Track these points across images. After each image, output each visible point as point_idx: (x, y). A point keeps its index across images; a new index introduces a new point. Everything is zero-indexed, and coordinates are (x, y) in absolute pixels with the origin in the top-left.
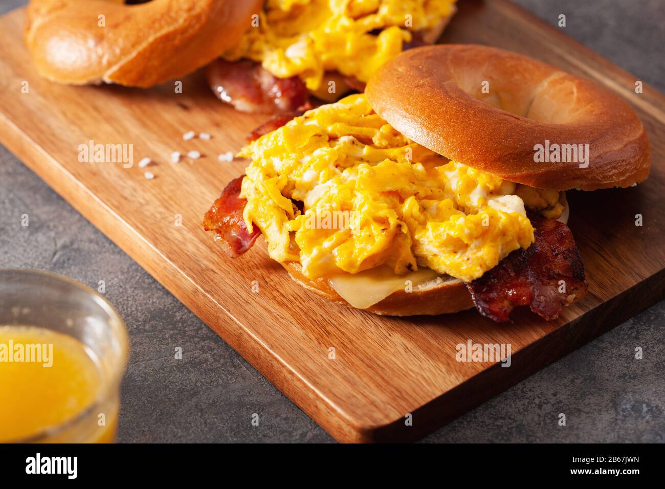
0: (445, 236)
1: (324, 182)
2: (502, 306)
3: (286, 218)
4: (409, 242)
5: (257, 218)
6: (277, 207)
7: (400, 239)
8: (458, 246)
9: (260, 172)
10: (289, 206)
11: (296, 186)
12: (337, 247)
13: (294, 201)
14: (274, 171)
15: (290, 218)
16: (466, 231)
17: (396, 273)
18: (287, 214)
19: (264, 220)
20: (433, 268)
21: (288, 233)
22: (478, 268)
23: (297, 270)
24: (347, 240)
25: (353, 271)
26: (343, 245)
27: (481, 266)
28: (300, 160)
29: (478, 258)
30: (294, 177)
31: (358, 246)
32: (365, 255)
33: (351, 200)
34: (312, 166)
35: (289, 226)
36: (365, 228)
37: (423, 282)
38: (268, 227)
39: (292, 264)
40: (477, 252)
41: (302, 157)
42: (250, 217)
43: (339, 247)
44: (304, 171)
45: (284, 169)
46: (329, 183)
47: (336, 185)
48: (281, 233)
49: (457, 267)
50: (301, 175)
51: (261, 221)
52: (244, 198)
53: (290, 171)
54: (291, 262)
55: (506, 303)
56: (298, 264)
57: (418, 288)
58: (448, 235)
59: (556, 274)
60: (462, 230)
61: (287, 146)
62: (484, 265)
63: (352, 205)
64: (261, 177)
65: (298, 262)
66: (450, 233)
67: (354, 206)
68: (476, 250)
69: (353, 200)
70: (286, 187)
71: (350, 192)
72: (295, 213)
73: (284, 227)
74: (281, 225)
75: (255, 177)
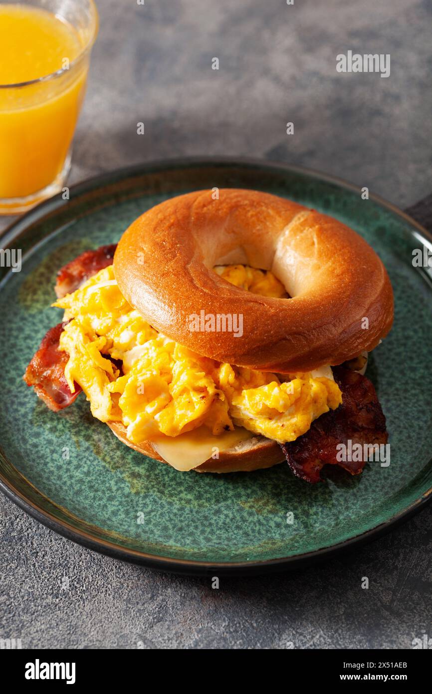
0: (261, 405)
1: (142, 344)
2: (313, 465)
3: (107, 378)
4: (226, 408)
5: (78, 377)
6: (97, 368)
7: (218, 405)
8: (272, 414)
9: (80, 332)
10: (108, 365)
11: (114, 345)
12: (159, 412)
13: (113, 361)
14: (92, 330)
15: (111, 380)
16: (281, 402)
17: (214, 434)
18: (107, 374)
19: (86, 380)
20: (248, 429)
21: (110, 394)
22: (293, 434)
23: (120, 430)
24: (167, 405)
25: (175, 435)
26: (164, 411)
27: (295, 432)
28: (116, 319)
29: (292, 425)
30: (111, 336)
31: (179, 412)
32: (186, 421)
33: (169, 364)
34: (129, 327)
35: (111, 387)
36: (185, 396)
37: (240, 443)
38: (89, 387)
39: (114, 424)
40: (291, 418)
41: (119, 316)
42: (72, 376)
43: (161, 412)
44: (122, 330)
45: (102, 328)
46: (147, 345)
47: (153, 348)
48: (103, 394)
49: (273, 431)
50: (118, 335)
51: (83, 381)
52: (62, 350)
53: (109, 329)
54: (114, 422)
55: (317, 461)
56: (121, 424)
57: (236, 450)
58: (264, 404)
59: (359, 427)
60: (277, 401)
61: (104, 306)
62: (297, 432)
63: (170, 370)
64: (81, 337)
65: (121, 422)
66: (266, 404)
67: (173, 372)
68: (289, 417)
69: (171, 365)
70: (105, 346)
71: (168, 357)
72: (114, 372)
73: (105, 388)
74: (102, 385)
75: (75, 336)
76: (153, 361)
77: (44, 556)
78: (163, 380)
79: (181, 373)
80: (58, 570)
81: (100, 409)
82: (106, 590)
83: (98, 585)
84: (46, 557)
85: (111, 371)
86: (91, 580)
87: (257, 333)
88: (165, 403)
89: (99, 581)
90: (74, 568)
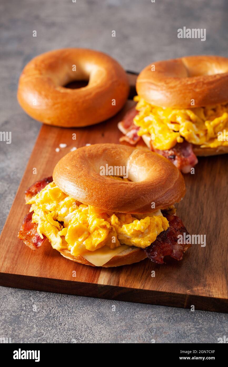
1: (72, 212)
3: (57, 230)
5: (44, 232)
6: (53, 226)
8: (139, 234)
9: (42, 211)
10: (57, 224)
11: (59, 215)
12: (85, 241)
13: (59, 222)
15: (59, 230)
16: (142, 227)
17: (111, 248)
18: (57, 228)
19: (48, 232)
20: (127, 244)
21: (60, 236)
23: (67, 252)
25: (94, 250)
26: (87, 240)
27: (150, 241)
28: (58, 203)
30: (57, 211)
31: (94, 239)
32: (98, 242)
33: (87, 219)
34: (65, 206)
35: (60, 233)
36: (96, 231)
37: (124, 251)
38: (50, 235)
42: (41, 232)
44: (62, 208)
45: (52, 208)
47: (77, 213)
48: (57, 237)
50: (60, 210)
51: (46, 233)
53: (55, 208)
57: (122, 254)
58: (134, 229)
60: (140, 227)
61: (51, 198)
62: (151, 241)
63: (87, 221)
64: (43, 213)
65: (67, 249)
66: (135, 229)
67: (89, 222)
68: (146, 235)
69: (88, 219)
70: (54, 216)
71: (85, 215)
72: (60, 227)
73: (57, 234)
74: (56, 233)
75: (39, 213)
76: (78, 218)
77: (65, 325)
78: (85, 226)
79: (93, 221)
80: (71, 332)
81: (56, 244)
82: (94, 341)
83: (90, 338)
84: (65, 326)
85: (59, 227)
86: (86, 336)
87: (127, 196)
88: (87, 236)
89: (90, 337)
90: (79, 331)
